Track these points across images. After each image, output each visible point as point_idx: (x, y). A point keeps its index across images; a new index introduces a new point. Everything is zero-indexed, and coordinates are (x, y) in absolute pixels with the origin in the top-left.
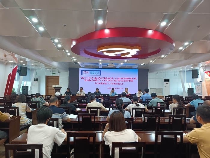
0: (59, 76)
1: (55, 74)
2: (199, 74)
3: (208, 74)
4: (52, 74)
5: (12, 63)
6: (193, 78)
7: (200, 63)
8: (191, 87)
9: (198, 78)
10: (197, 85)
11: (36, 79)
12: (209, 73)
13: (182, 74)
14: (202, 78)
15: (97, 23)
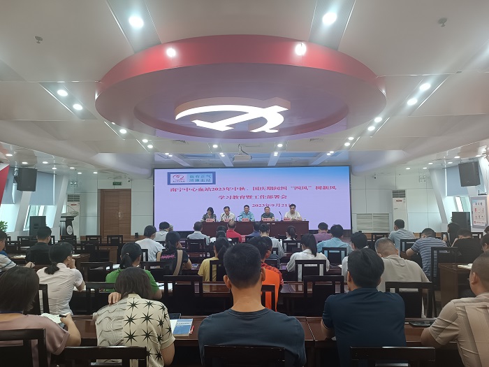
0: (130, 190)
1: (120, 184)
4: (114, 184)
6: (463, 185)
10: (474, 205)
11: (75, 198)
13: (436, 177)
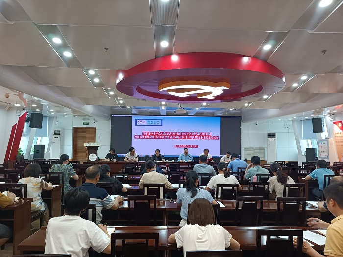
0: (95, 128)
1: (88, 124)
2: (325, 125)
3: (338, 126)
4: (84, 124)
5: (18, 107)
6: (314, 131)
7: (326, 109)
8: (310, 147)
9: (322, 132)
10: (320, 144)
11: (57, 133)
12: (340, 125)
13: (296, 125)
14: (329, 133)
15: (158, 46)
